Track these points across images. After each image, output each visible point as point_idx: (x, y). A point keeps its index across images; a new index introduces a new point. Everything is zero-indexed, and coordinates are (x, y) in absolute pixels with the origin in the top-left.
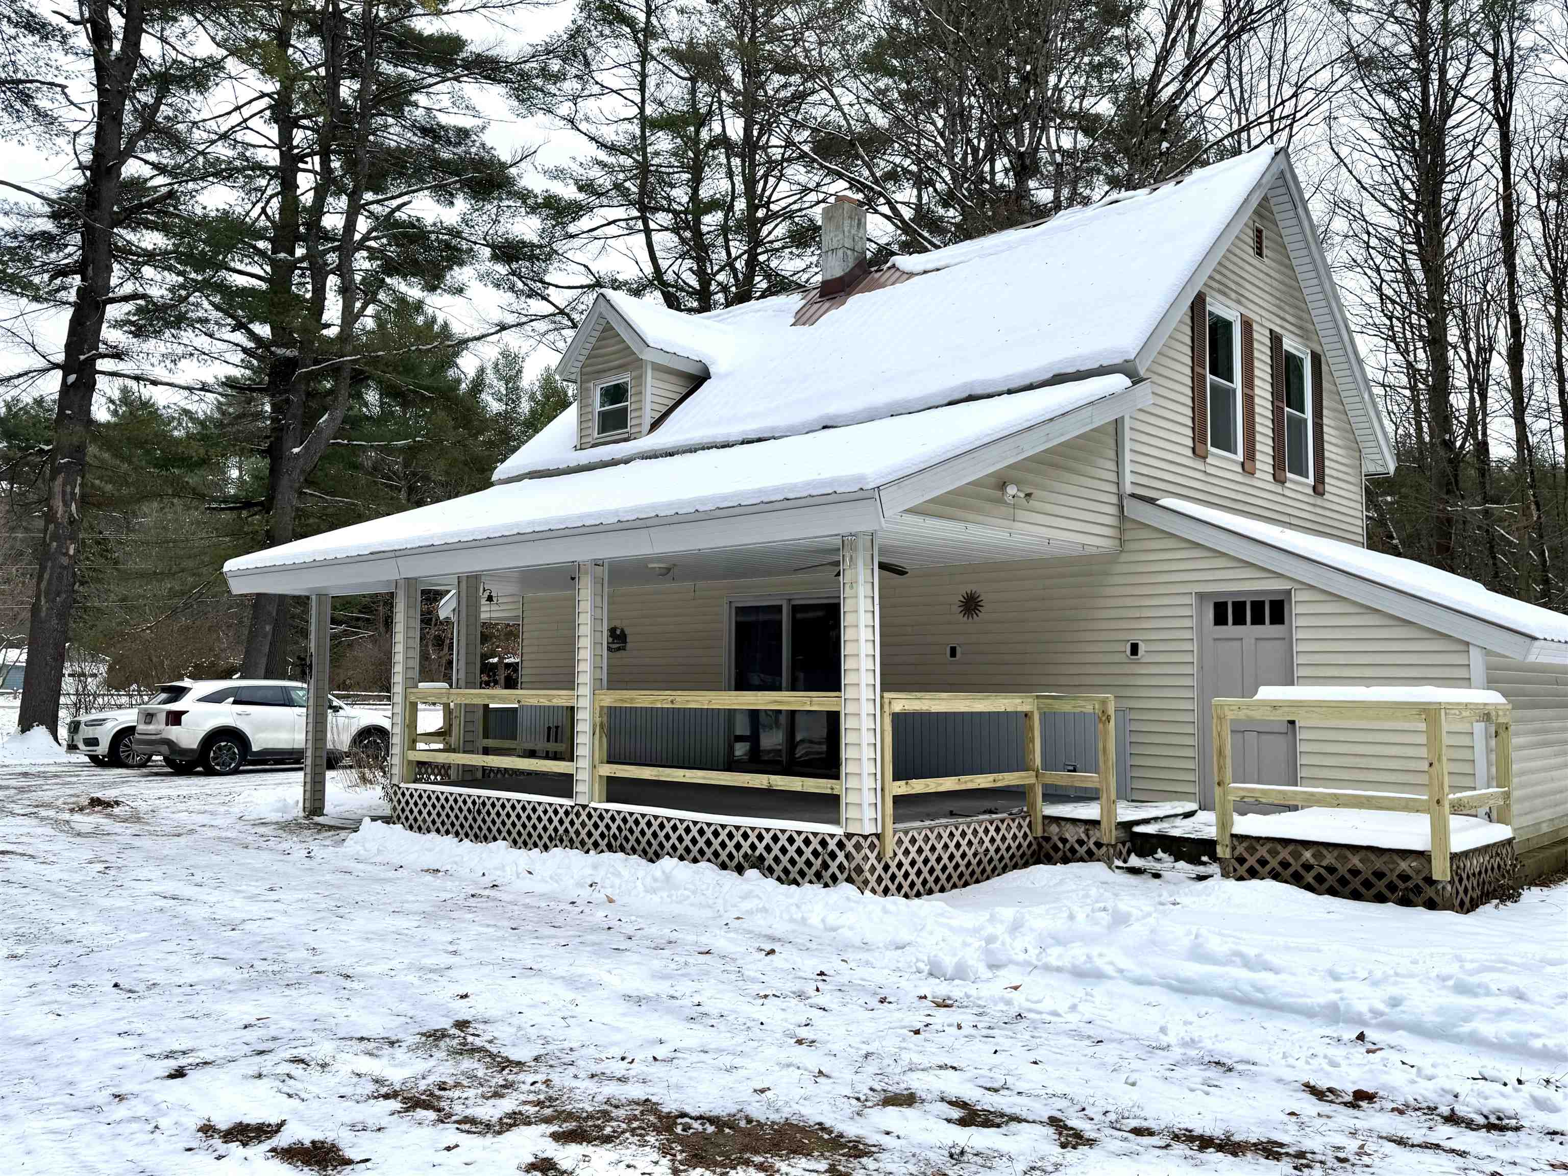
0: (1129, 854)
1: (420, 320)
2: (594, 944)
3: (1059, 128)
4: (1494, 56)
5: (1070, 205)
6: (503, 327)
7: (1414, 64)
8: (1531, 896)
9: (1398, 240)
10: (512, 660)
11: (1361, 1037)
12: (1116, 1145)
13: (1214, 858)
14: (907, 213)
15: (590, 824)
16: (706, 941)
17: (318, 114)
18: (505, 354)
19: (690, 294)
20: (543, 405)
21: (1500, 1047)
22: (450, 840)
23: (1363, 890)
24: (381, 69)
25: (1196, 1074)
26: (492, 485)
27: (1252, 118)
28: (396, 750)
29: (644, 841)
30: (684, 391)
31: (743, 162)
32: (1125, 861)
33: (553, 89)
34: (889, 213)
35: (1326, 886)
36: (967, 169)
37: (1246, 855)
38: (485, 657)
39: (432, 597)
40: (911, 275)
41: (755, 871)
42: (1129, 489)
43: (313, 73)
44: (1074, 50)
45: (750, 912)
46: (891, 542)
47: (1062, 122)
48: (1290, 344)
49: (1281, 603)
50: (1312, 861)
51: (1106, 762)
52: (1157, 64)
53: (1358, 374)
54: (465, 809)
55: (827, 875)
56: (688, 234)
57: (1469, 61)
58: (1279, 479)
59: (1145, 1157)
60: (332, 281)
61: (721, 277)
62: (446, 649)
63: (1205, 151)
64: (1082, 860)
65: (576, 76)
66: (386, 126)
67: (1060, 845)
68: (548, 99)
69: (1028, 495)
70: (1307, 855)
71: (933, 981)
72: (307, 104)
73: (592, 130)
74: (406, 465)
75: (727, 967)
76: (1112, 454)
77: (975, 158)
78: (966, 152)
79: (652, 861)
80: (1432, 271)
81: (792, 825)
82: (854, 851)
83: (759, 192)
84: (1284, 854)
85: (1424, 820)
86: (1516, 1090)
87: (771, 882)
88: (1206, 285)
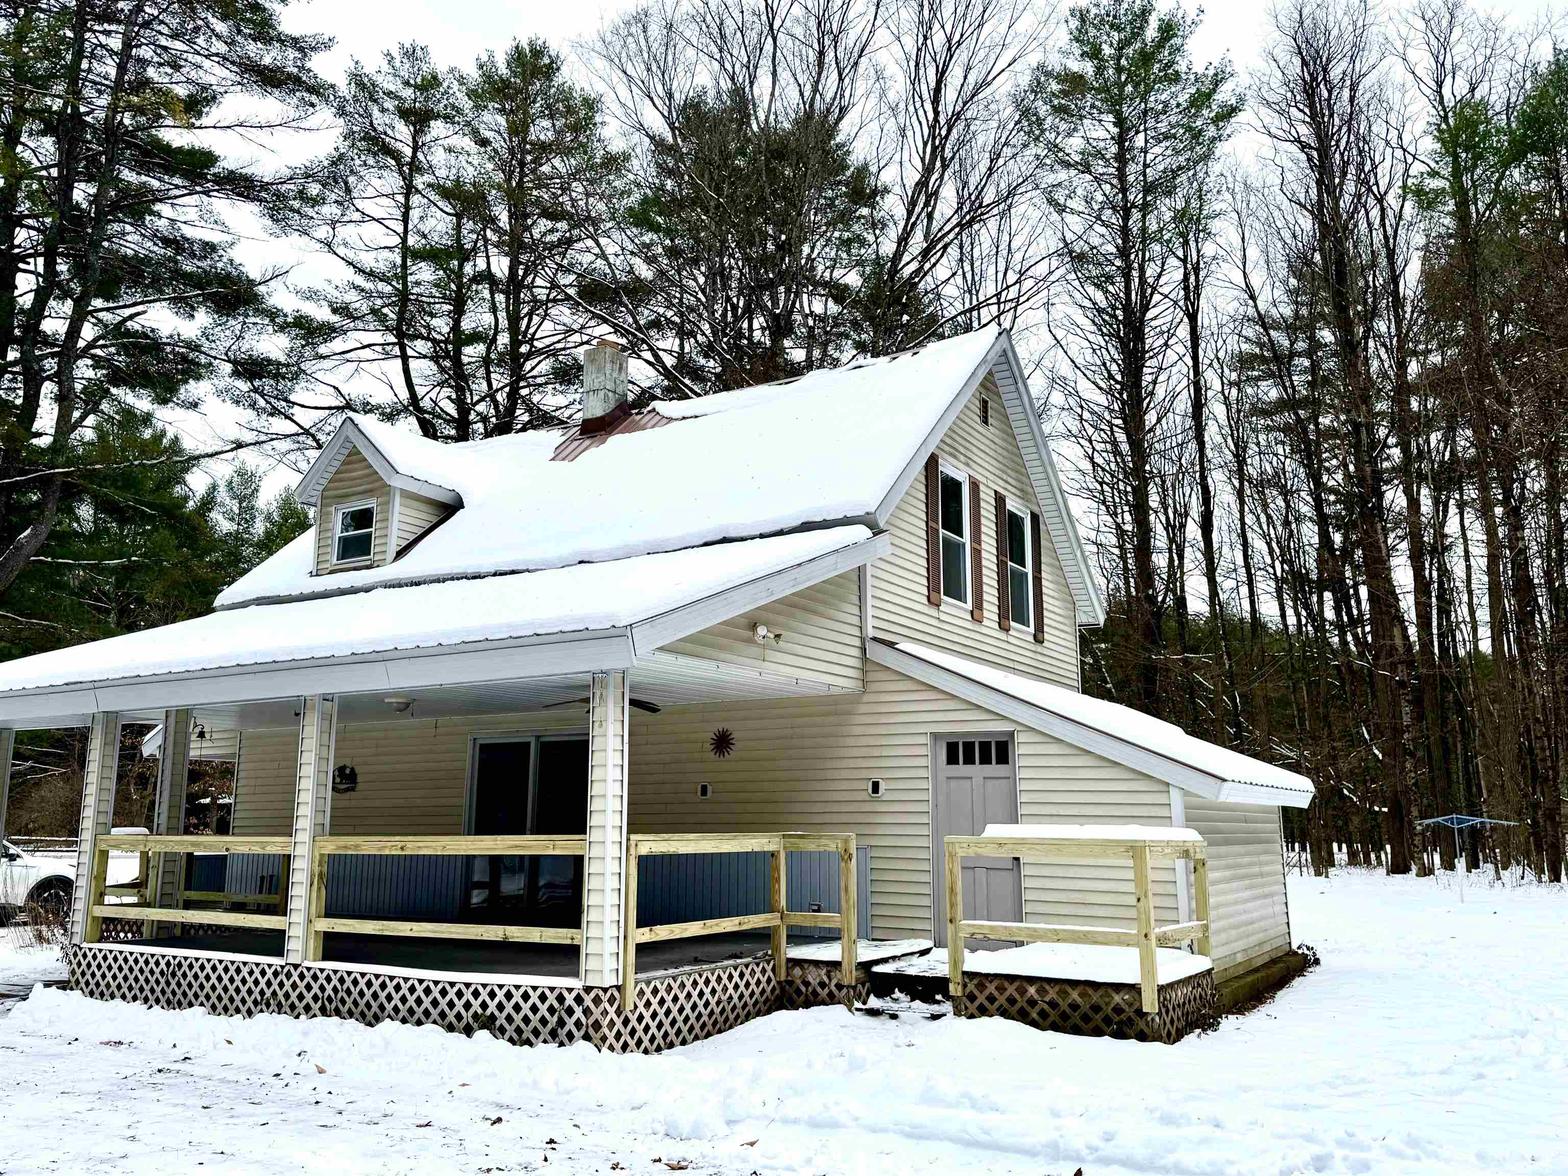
0: (868, 995)
1: (147, 434)
2: (297, 1122)
3: (811, 294)
4: (1184, 261)
5: (821, 366)
6: (239, 445)
7: (1118, 262)
8: (1228, 1023)
9: (1107, 415)
10: (227, 801)
11: (1079, 1174)
13: (947, 997)
14: (669, 361)
15: (302, 985)
16: (426, 1112)
17: (46, 215)
18: (240, 473)
19: (448, 422)
20: (280, 526)
22: (138, 1006)
23: (1082, 1025)
24: (122, 176)
26: (213, 610)
27: (982, 299)
28: (79, 905)
29: (362, 1003)
30: (435, 520)
31: (508, 299)
32: (864, 1003)
33: (310, 212)
34: (652, 359)
35: (1049, 1021)
36: (727, 324)
37: (976, 993)
38: (192, 798)
39: (137, 731)
40: (670, 420)
41: (485, 1033)
42: (871, 633)
43: (44, 173)
44: (826, 224)
45: (478, 1079)
46: (641, 679)
47: (815, 289)
48: (1013, 505)
49: (1006, 743)
50: (1036, 997)
51: (847, 901)
52: (899, 244)
53: (1071, 534)
54: (157, 971)
55: (562, 1033)
56: (447, 363)
57: (1163, 264)
58: (1004, 627)
60: (48, 388)
61: (481, 407)
62: (150, 789)
63: (941, 326)
64: (824, 1003)
65: (336, 202)
66: (123, 234)
67: (803, 989)
68: (305, 222)
69: (778, 636)
70: (1032, 990)
71: (668, 1140)
72: (34, 203)
73: (351, 255)
74: (119, 585)
75: (446, 1141)
76: (855, 600)
77: (734, 315)
78: (726, 309)
79: (370, 1025)
80: (1136, 443)
81: (526, 980)
82: (592, 1007)
83: (523, 328)
84: (1011, 990)
85: (1134, 954)
87: (502, 1044)
88: (938, 447)
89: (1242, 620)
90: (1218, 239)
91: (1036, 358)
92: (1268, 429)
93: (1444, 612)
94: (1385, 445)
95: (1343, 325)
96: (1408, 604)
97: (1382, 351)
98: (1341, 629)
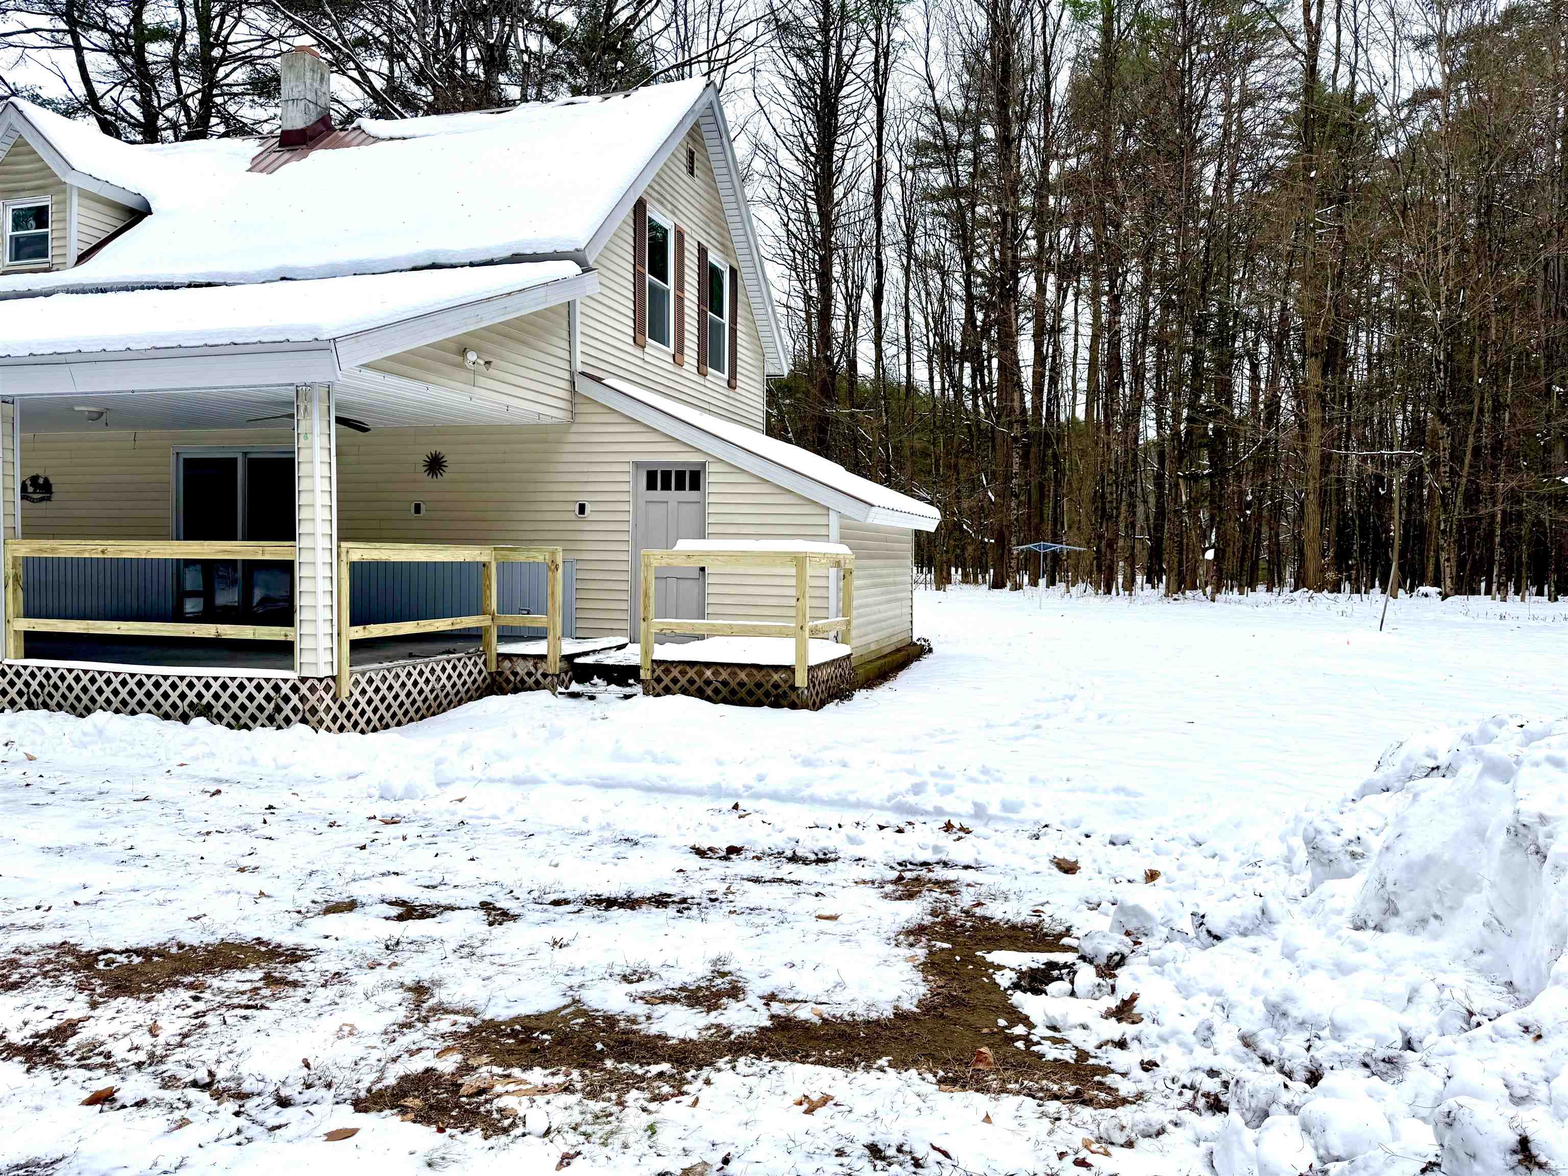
0: (570, 682)
2: (9, 801)
4: (876, 44)
5: (534, 101)
7: (819, 38)
8: (860, 695)
9: (802, 186)
11: (736, 807)
12: (538, 916)
13: (639, 680)
15: (4, 682)
16: (142, 789)
19: (134, 126)
21: (831, 803)
23: (747, 698)
25: (609, 850)
27: (693, 55)
29: (71, 697)
30: (120, 225)
32: (567, 688)
34: (358, 77)
35: (720, 696)
36: (439, 51)
37: (663, 676)
40: (377, 139)
41: (202, 719)
42: (580, 368)
45: (196, 759)
46: (348, 397)
47: (530, 24)
48: (714, 257)
49: (698, 472)
50: (712, 678)
51: (554, 605)
53: (765, 293)
55: (280, 718)
56: (129, 60)
57: (858, 43)
58: (702, 373)
59: (560, 922)
61: (170, 113)
64: (531, 689)
67: (512, 678)
69: (488, 363)
70: (708, 673)
71: (382, 802)
75: (165, 811)
76: (565, 334)
77: (447, 42)
78: (437, 33)
79: (81, 716)
80: (824, 215)
81: (242, 673)
82: (308, 694)
83: (215, 28)
84: (691, 673)
85: (791, 643)
86: (837, 832)
87: (220, 729)
88: (646, 192)
89: (899, 384)
90: (908, 27)
91: (741, 121)
92: (934, 213)
93: (1054, 382)
94: (1025, 237)
95: (1003, 123)
96: (1027, 375)
97: (1032, 151)
98: (974, 393)
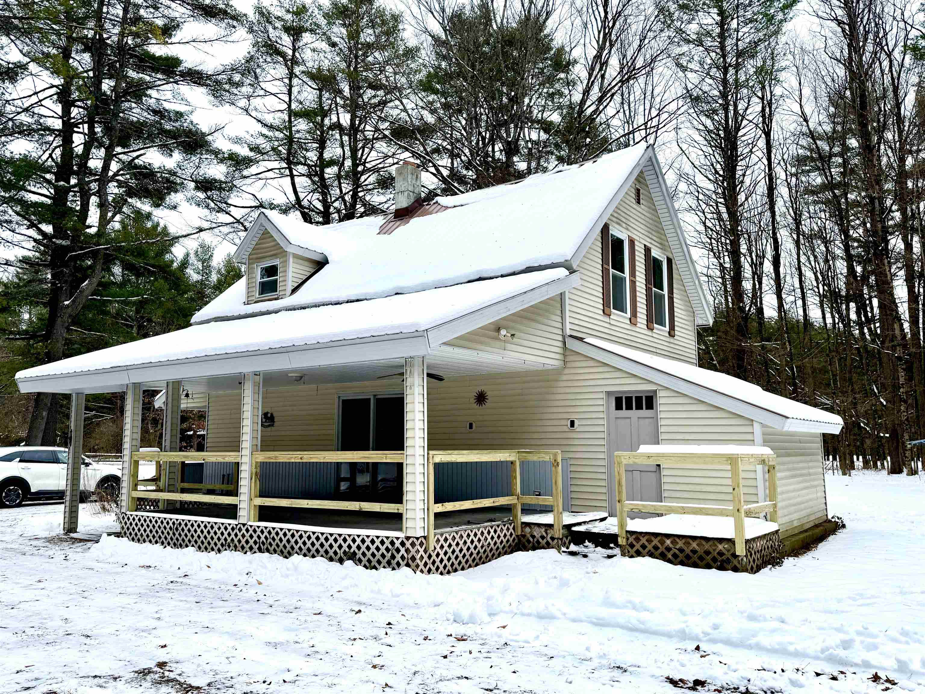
0: (570, 544)
1: (149, 224)
2: (247, 611)
3: (530, 128)
4: (762, 99)
5: (536, 172)
6: (201, 230)
7: (720, 101)
8: (789, 562)
9: (714, 196)
10: (202, 433)
11: (698, 648)
13: (617, 545)
14: (445, 173)
15: (248, 536)
16: (319, 606)
17: (88, 99)
18: (202, 246)
19: (318, 213)
20: (226, 277)
21: (773, 651)
22: (158, 546)
23: (699, 562)
24: (128, 75)
25: (607, 674)
26: (191, 325)
27: (635, 127)
28: (124, 491)
29: (281, 545)
30: (313, 271)
31: (350, 139)
32: (568, 548)
33: (235, 91)
34: (435, 172)
35: (679, 559)
36: (479, 149)
37: (634, 543)
38: (183, 431)
39: (151, 394)
40: (447, 208)
41: (350, 562)
42: (569, 332)
43: (85, 75)
44: (539, 85)
45: (347, 588)
46: (433, 362)
47: (532, 125)
48: (655, 253)
49: (652, 397)
50: (671, 546)
51: (556, 490)
52: (584, 94)
53: (692, 270)
54: (168, 527)
55: (394, 562)
56: (316, 179)
57: (749, 101)
58: (650, 328)
60: (94, 200)
61: (336, 204)
62: (159, 426)
63: (610, 144)
64: (544, 548)
65: (250, 84)
66: (131, 108)
67: (531, 539)
68: (232, 97)
69: (513, 335)
70: (668, 542)
71: (455, 624)
72: (81, 93)
73: (259, 116)
74: (137, 312)
75: (331, 622)
76: (559, 312)
77: (484, 143)
78: (478, 140)
79: (286, 557)
80: (732, 213)
81: (373, 533)
82: (410, 548)
83: (359, 156)
84: (656, 542)
85: (731, 521)
86: (781, 676)
87: (360, 568)
88: (609, 219)
89: (798, 321)
90: (784, 84)
91: (670, 162)
92: (815, 203)
94: (891, 211)
95: (864, 136)
96: (903, 309)
97: (889, 151)
98: (861, 325)
